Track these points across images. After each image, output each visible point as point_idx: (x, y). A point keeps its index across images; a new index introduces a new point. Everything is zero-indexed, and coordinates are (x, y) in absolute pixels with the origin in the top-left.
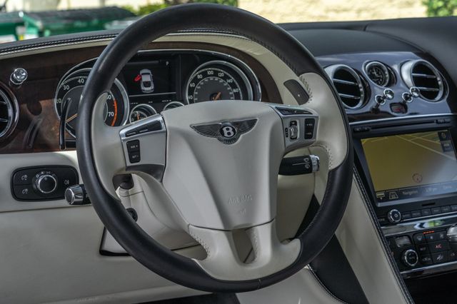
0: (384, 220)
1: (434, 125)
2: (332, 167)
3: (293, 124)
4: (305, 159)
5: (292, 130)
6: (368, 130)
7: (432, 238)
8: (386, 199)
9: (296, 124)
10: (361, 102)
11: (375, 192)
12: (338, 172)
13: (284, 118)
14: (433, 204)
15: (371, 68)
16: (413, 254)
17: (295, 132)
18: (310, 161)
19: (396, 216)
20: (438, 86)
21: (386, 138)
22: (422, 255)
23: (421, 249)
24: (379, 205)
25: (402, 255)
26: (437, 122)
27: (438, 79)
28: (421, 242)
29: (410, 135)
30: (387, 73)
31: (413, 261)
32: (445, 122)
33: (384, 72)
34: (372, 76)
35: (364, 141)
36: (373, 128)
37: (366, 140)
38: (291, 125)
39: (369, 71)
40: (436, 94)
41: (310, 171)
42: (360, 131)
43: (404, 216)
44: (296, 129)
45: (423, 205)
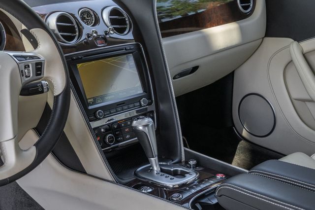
0: (93, 117)
1: (124, 51)
2: (56, 94)
3: (27, 67)
4: (38, 85)
5: (26, 71)
6: (81, 58)
7: (123, 125)
8: (94, 103)
9: (29, 66)
10: (76, 38)
11: (87, 100)
12: (60, 97)
13: (20, 63)
14: (123, 103)
15: (82, 13)
16: (111, 137)
17: (29, 72)
18: (42, 86)
19: (101, 114)
20: (126, 24)
21: (93, 62)
22: (117, 136)
23: (117, 133)
24: (90, 107)
25: (105, 138)
26: (126, 49)
27: (127, 19)
28: (117, 128)
29: (109, 59)
30: (93, 16)
31: (111, 142)
32: (131, 49)
33: (92, 16)
34: (83, 19)
35: (79, 66)
36: (85, 56)
37: (80, 65)
38: (25, 67)
39: (81, 15)
40: (125, 29)
41: (42, 92)
42: (76, 59)
43: (105, 113)
44: (29, 70)
45: (117, 105)
